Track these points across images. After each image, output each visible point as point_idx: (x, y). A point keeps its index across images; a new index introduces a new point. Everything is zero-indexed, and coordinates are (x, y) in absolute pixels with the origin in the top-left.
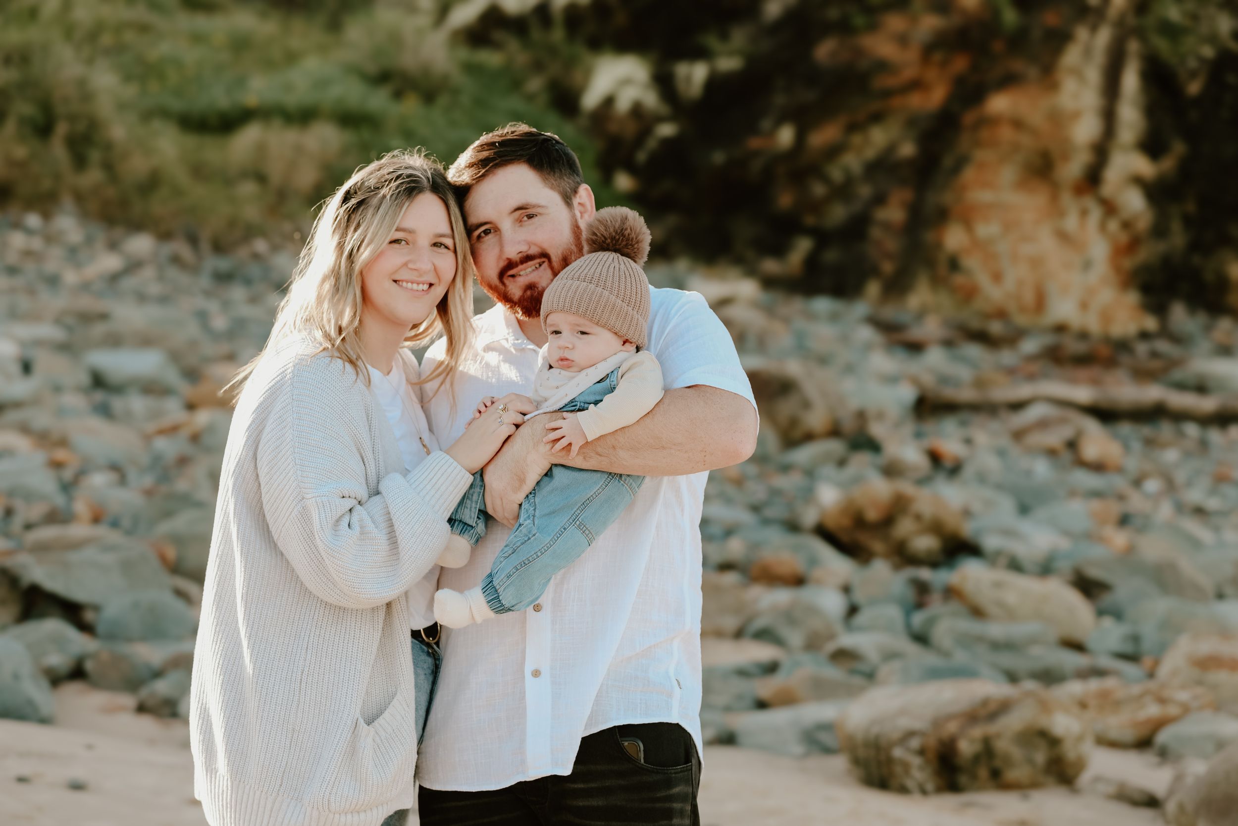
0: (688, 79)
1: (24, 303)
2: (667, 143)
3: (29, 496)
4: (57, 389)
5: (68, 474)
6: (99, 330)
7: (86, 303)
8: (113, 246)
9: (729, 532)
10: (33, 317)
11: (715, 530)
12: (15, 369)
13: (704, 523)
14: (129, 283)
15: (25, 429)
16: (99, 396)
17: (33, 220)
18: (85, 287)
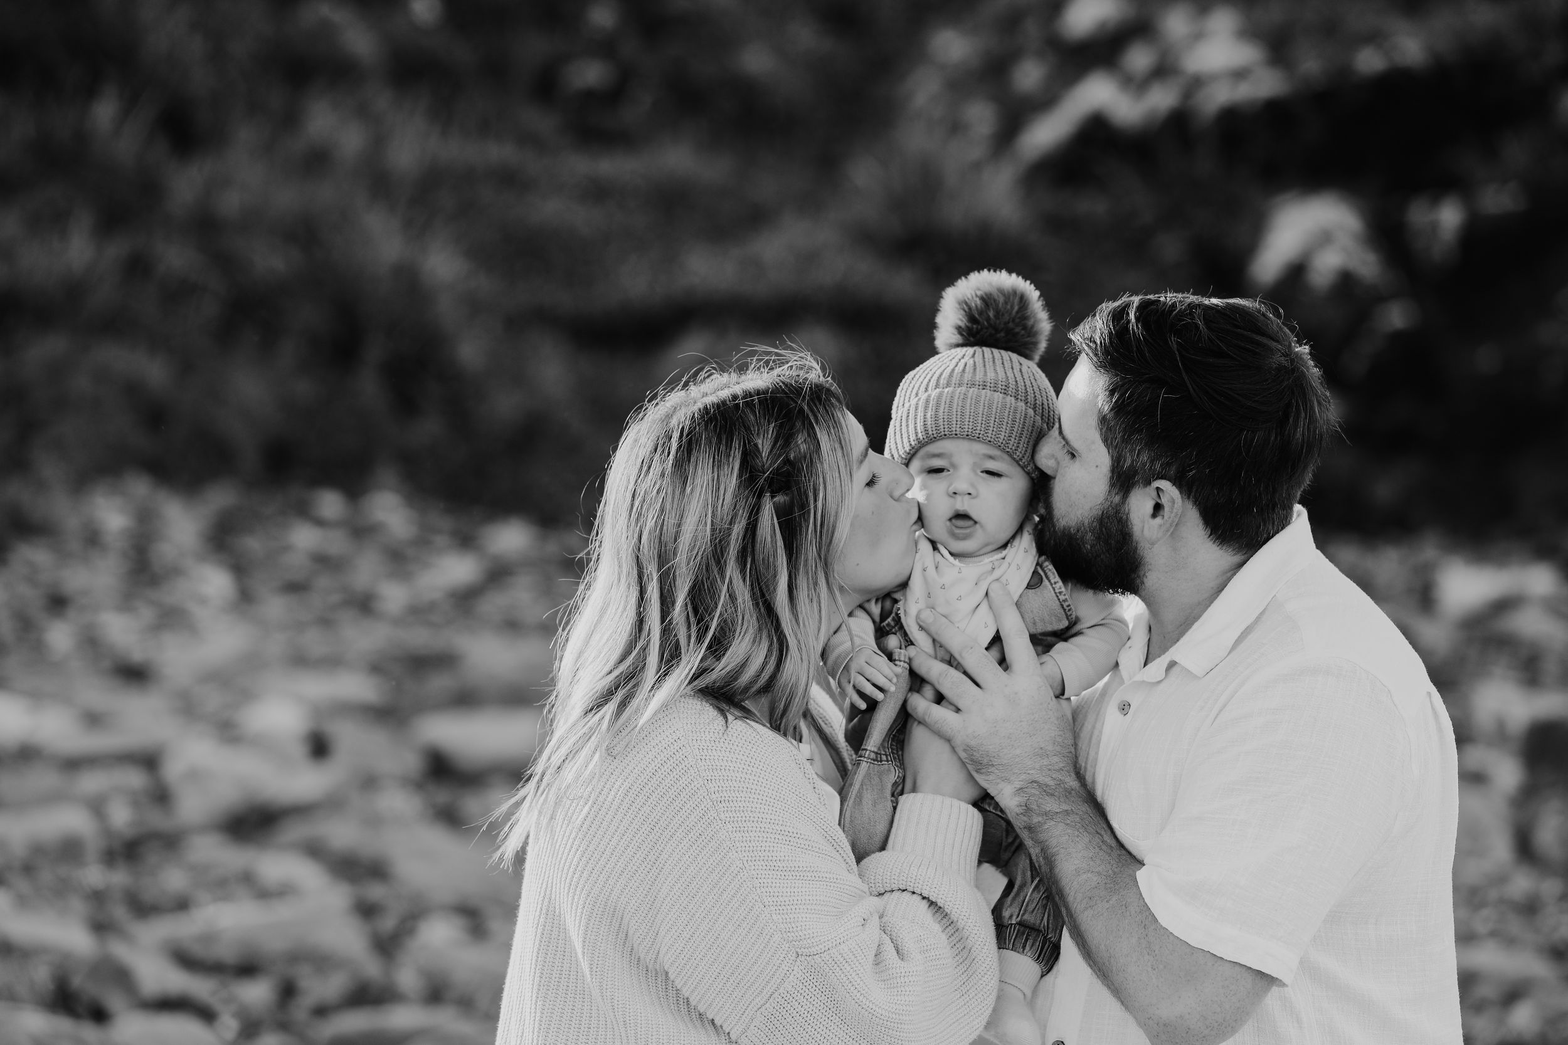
0: (1434, 226)
1: (314, 642)
2: (1397, 337)
3: (322, 962)
4: (369, 782)
5: (388, 923)
6: (439, 683)
7: (419, 638)
8: (466, 541)
9: (1513, 994)
10: (332, 663)
11: (1485, 991)
12: (299, 751)
13: (1467, 981)
14: (494, 604)
15: (315, 851)
16: (443, 796)
17: (330, 503)
18: (418, 612)
